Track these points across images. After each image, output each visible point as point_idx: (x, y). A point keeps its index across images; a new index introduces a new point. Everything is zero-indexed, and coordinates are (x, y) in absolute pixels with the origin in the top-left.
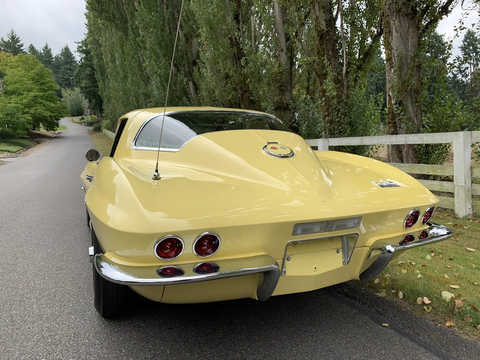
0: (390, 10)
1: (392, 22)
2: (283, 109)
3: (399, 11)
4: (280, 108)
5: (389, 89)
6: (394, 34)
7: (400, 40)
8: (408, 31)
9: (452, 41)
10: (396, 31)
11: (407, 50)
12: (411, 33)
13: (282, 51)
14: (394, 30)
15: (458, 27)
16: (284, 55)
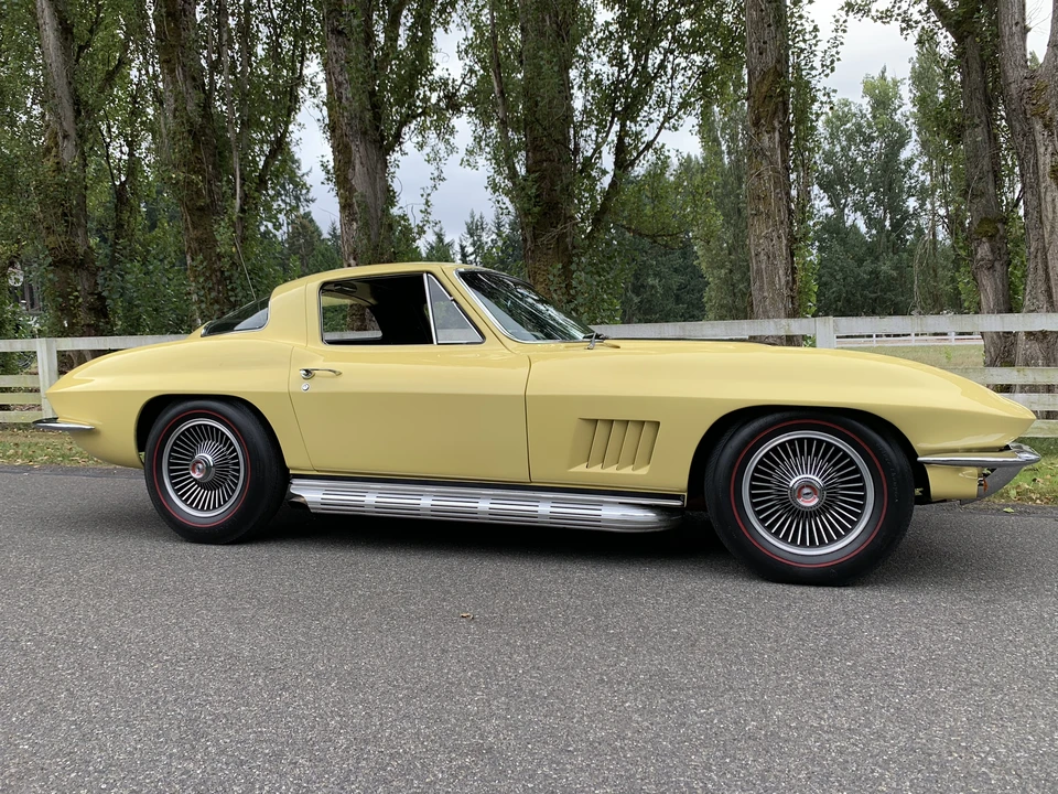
0: (352, 128)
1: (353, 148)
2: (73, 266)
3: (365, 133)
4: (65, 262)
5: (349, 255)
6: (357, 167)
7: (367, 178)
8: (376, 167)
9: (429, 195)
10: (361, 163)
11: (375, 195)
12: (379, 171)
13: (65, 137)
14: (357, 162)
15: (436, 175)
16: (70, 147)
